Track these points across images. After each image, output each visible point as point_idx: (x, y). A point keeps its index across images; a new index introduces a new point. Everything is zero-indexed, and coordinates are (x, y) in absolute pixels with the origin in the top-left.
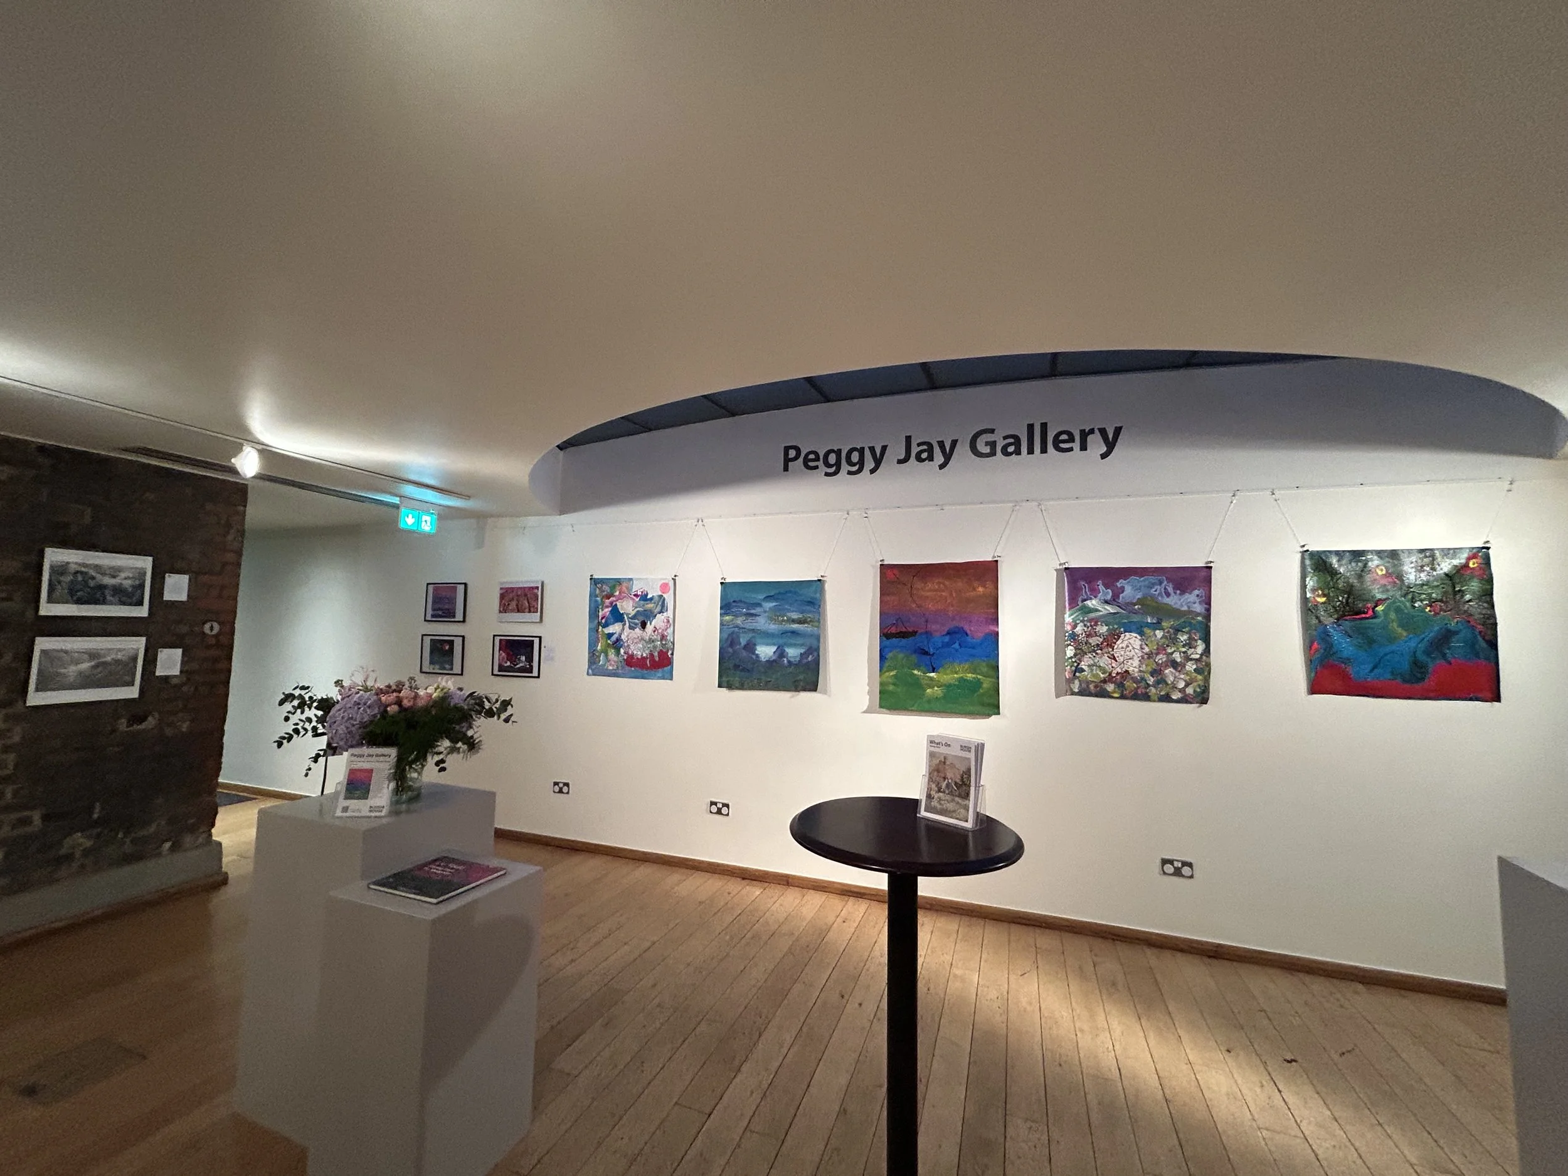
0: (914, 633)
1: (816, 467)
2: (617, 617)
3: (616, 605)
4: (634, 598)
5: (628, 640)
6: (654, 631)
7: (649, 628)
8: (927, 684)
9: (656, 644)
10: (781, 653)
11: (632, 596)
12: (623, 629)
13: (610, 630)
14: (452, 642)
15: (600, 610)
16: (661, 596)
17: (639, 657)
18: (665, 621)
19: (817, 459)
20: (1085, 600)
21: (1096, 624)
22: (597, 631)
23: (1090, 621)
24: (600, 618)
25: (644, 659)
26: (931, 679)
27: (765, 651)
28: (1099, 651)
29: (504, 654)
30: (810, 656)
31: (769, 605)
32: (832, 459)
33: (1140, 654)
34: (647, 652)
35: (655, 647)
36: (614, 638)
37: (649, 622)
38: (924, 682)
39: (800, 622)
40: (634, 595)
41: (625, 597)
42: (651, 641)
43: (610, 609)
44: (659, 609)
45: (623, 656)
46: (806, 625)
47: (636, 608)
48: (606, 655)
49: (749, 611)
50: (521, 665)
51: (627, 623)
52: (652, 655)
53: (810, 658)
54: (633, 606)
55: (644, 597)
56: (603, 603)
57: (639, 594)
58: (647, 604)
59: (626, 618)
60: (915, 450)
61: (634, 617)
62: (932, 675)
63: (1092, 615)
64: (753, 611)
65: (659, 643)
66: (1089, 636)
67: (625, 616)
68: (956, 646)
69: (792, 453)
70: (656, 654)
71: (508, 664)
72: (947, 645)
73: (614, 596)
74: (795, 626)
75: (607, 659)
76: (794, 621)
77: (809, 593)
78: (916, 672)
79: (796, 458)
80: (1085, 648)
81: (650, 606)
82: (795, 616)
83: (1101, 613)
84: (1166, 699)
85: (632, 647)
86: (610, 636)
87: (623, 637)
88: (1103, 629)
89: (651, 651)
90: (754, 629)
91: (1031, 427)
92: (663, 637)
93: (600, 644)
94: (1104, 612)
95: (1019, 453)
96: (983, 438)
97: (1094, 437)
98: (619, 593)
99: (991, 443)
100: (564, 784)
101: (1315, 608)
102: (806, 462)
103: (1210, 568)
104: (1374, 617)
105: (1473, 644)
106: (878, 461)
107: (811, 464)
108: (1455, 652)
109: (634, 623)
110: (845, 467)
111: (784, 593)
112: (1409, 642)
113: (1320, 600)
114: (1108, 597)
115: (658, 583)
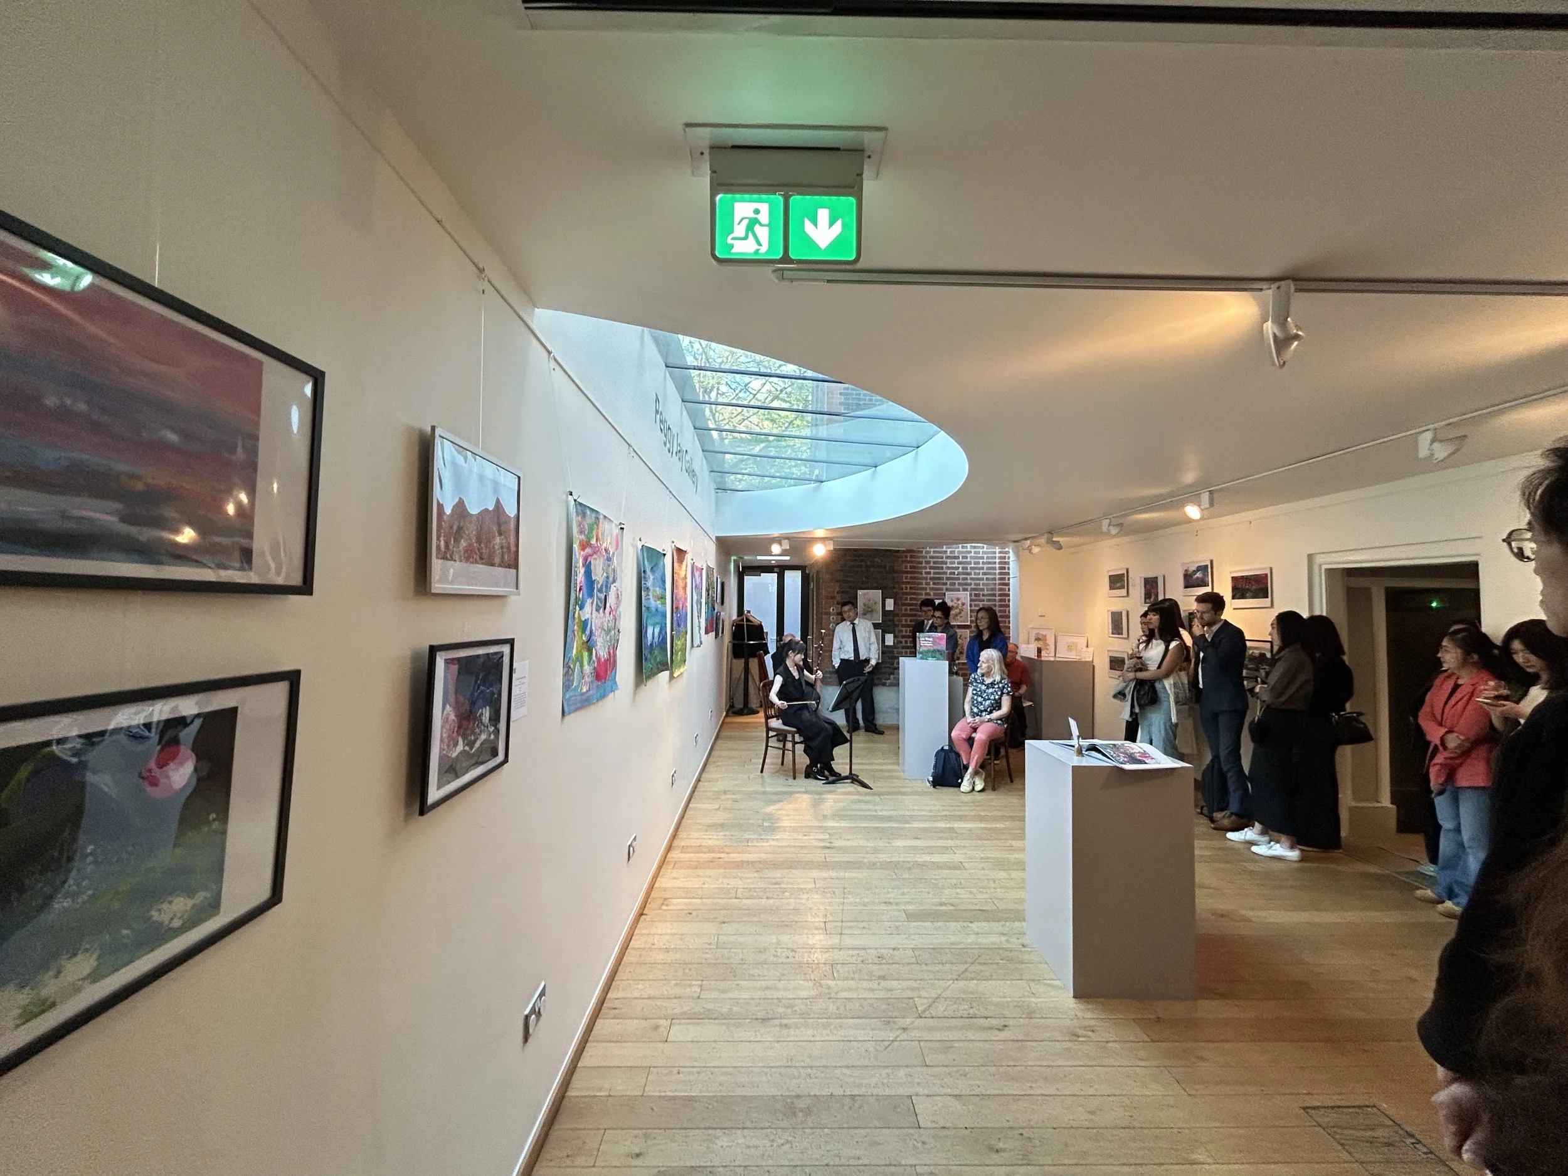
0: (678, 609)
6: (611, 613)
13: (585, 612)
31: (652, 578)
50: (483, 737)
51: (595, 597)
53: (661, 637)
54: (602, 569)
60: (678, 448)
65: (612, 633)
69: (657, 406)
71: (460, 744)
77: (661, 567)
79: (658, 412)
85: (598, 642)
92: (615, 623)
95: (689, 476)
96: (686, 456)
97: (696, 478)
98: (596, 541)
99: (687, 462)
100: (541, 996)
101: (707, 593)
102: (660, 421)
103: (702, 570)
104: (709, 597)
105: (712, 610)
106: (673, 447)
107: (661, 425)
108: (711, 613)
109: (600, 600)
110: (667, 442)
111: (656, 565)
112: (710, 608)
113: (707, 589)
114: (695, 583)
115: (615, 533)
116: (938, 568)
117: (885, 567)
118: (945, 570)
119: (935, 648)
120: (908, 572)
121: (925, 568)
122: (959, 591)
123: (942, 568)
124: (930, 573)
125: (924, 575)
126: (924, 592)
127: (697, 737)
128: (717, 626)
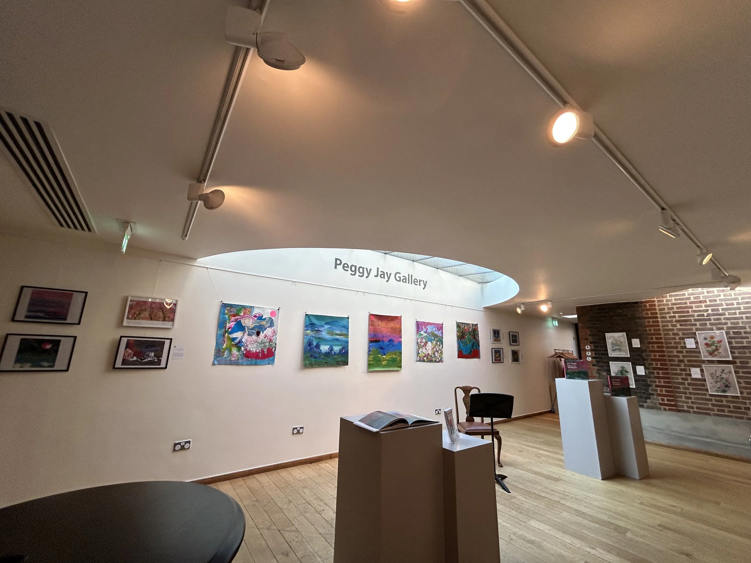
0: (379, 341)
1: (347, 270)
2: (240, 327)
3: (240, 321)
4: (254, 318)
5: (247, 342)
6: (265, 337)
7: (262, 335)
8: (382, 360)
9: (266, 344)
10: (331, 349)
11: (253, 316)
12: (244, 335)
13: (234, 335)
14: (60, 341)
15: (227, 323)
16: (270, 318)
17: (254, 352)
18: (273, 332)
19: (348, 267)
20: (421, 331)
21: (423, 339)
22: (224, 336)
23: (421, 338)
24: (227, 328)
25: (256, 353)
26: (384, 358)
27: (324, 348)
28: (423, 347)
29: (130, 351)
30: (344, 350)
31: (327, 327)
32: (353, 269)
33: (431, 348)
34: (260, 349)
35: (265, 346)
36: (237, 341)
37: (262, 332)
38: (382, 359)
39: (340, 335)
40: (254, 316)
41: (247, 317)
42: (262, 343)
43: (235, 323)
44: (269, 325)
45: (243, 351)
46: (342, 336)
47: (254, 323)
48: (230, 351)
49: (318, 329)
50: (149, 359)
51: (247, 331)
52: (263, 351)
53: (343, 351)
54: (252, 322)
55: (260, 318)
56: (230, 319)
57: (257, 315)
58: (262, 322)
59: (246, 329)
60: (380, 273)
61: (252, 329)
62: (384, 356)
63: (422, 336)
64: (319, 329)
65: (268, 344)
66: (421, 343)
67: (246, 328)
68: (391, 346)
69: (338, 262)
70: (265, 350)
71: (135, 358)
72: (388, 345)
73: (239, 315)
74: (338, 337)
75: (230, 353)
76: (337, 335)
77: (344, 323)
78: (379, 356)
79: (340, 264)
80: (420, 346)
82: (338, 332)
83: (424, 336)
84: (436, 361)
85: (249, 346)
86: (234, 339)
87: (243, 340)
88: (424, 340)
89: (262, 348)
90: (320, 338)
91: (409, 275)
92: (271, 341)
93: (225, 345)
94: (424, 335)
95: (406, 283)
96: (398, 275)
97: (422, 283)
98: (244, 314)
99: (400, 277)
100: (186, 442)
101: (458, 336)
102: (344, 267)
103: (443, 324)
104: (465, 339)
105: (476, 346)
106: (369, 274)
107: (345, 268)
108: (475, 347)
109: (252, 332)
110: (358, 273)
111: (334, 322)
112: (470, 345)
113: (458, 334)
114: (425, 331)
115: (270, 311)
116: (683, 312)
117: (626, 315)
118: (691, 313)
119: (579, 370)
120: (649, 318)
121: (669, 313)
122: (713, 330)
123: (688, 312)
124: (675, 317)
125: (668, 319)
126: (671, 333)
127: (438, 410)
128: (497, 356)
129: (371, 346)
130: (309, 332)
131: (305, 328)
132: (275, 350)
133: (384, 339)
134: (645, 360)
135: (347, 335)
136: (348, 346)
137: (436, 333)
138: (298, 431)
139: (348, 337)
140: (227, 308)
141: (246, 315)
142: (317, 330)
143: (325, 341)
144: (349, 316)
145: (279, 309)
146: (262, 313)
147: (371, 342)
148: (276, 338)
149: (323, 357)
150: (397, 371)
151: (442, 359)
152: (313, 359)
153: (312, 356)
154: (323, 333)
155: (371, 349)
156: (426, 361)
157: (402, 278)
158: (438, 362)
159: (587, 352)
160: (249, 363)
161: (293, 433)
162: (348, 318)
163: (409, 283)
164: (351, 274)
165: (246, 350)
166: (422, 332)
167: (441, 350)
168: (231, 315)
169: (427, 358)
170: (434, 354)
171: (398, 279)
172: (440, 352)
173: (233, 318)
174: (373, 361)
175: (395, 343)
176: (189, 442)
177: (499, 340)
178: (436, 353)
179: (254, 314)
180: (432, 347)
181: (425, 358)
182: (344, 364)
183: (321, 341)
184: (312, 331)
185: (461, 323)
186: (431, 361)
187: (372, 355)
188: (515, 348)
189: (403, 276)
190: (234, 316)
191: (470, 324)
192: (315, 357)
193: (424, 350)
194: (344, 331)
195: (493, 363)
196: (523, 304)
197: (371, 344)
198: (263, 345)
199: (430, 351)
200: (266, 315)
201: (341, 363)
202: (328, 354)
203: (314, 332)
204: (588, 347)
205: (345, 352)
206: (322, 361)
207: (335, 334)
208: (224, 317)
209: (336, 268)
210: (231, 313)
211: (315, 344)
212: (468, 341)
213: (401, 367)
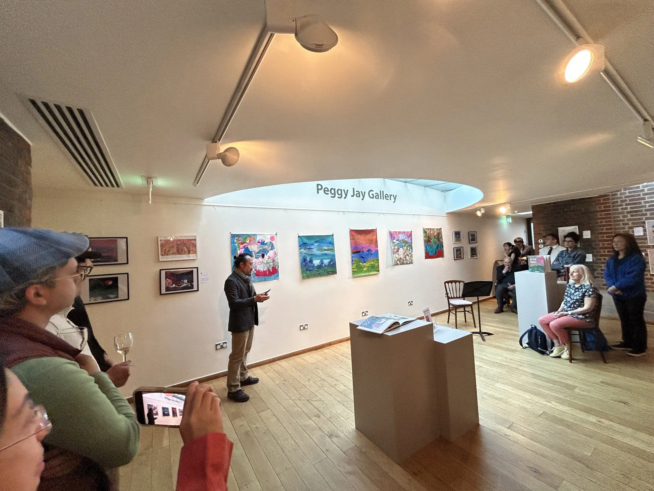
0: (360, 252)
1: (328, 194)
3: (248, 247)
4: (258, 243)
5: (255, 263)
6: (269, 258)
7: (266, 257)
8: (364, 267)
9: (270, 264)
10: (322, 263)
11: (257, 243)
14: (117, 278)
15: (238, 250)
16: (271, 242)
17: (262, 271)
18: (274, 253)
19: (328, 191)
23: (394, 245)
25: (264, 271)
26: (364, 265)
27: (316, 262)
28: (396, 253)
29: (169, 280)
30: (332, 262)
31: (316, 244)
32: (333, 191)
34: (266, 268)
35: (270, 266)
37: (266, 254)
39: (328, 250)
40: (258, 242)
41: (252, 243)
42: (267, 263)
43: (243, 249)
44: (270, 248)
45: (254, 272)
46: (330, 251)
47: (259, 248)
50: (184, 285)
52: (269, 270)
54: (257, 247)
55: (263, 243)
56: (239, 247)
57: (260, 241)
58: (264, 246)
60: (356, 193)
61: (258, 253)
62: (365, 264)
63: (395, 244)
64: (311, 247)
65: (272, 263)
66: (394, 249)
67: (253, 252)
69: (320, 187)
70: (271, 269)
71: (174, 286)
72: (368, 254)
73: (246, 243)
74: (326, 252)
76: (326, 250)
77: (330, 240)
78: (361, 264)
79: (321, 189)
80: (393, 252)
81: (266, 247)
82: (326, 248)
84: (407, 264)
85: (258, 266)
88: (396, 247)
89: (268, 268)
90: (312, 254)
91: (380, 191)
92: (274, 261)
94: (396, 243)
95: (379, 199)
96: (371, 193)
97: (392, 197)
98: (250, 241)
99: (373, 194)
100: (224, 343)
101: (425, 241)
102: (324, 191)
103: (411, 232)
104: (431, 242)
105: (441, 247)
106: (346, 195)
107: (326, 192)
108: (439, 249)
109: (258, 255)
110: (337, 195)
111: (321, 240)
112: (435, 247)
113: (425, 239)
114: (397, 239)
115: (269, 237)
116: (635, 204)
117: (581, 210)
118: (643, 204)
119: (538, 264)
120: (602, 211)
121: (621, 205)
123: (640, 203)
124: (627, 208)
125: (620, 211)
126: (621, 223)
127: (411, 302)
128: (458, 254)
129: (353, 256)
130: (302, 250)
131: (300, 248)
132: (278, 268)
133: (364, 249)
134: (594, 249)
135: (333, 250)
136: (335, 258)
137: (406, 240)
138: (304, 328)
139: (334, 251)
140: (235, 238)
141: (251, 242)
142: (309, 248)
143: (316, 256)
144: (333, 233)
145: (276, 234)
146: (264, 239)
147: (353, 254)
148: (278, 258)
149: (316, 269)
150: (376, 274)
151: (412, 261)
152: (308, 272)
153: (307, 269)
154: (314, 250)
155: (354, 259)
156: (399, 264)
157: (375, 195)
158: (409, 264)
159: (540, 245)
160: (260, 280)
161: (300, 330)
162: (333, 235)
163: (381, 199)
164: (331, 197)
165: (256, 270)
166: (394, 241)
167: (411, 254)
168: (239, 243)
169: (400, 261)
170: (405, 257)
171: (372, 196)
172: (410, 255)
173: (241, 245)
174: (356, 269)
175: (373, 252)
176: (226, 343)
177: (460, 239)
178: (407, 257)
179: (257, 240)
180: (404, 252)
181: (398, 262)
182: (333, 273)
183: (313, 256)
184: (305, 249)
185: (427, 229)
186: (403, 264)
187: (354, 264)
188: (473, 246)
189: (376, 193)
190: (242, 244)
191: (435, 229)
192: (310, 270)
193: (397, 256)
194: (330, 246)
195: (454, 260)
196: (483, 207)
197: (353, 255)
198: (268, 265)
199: (402, 255)
200: (267, 240)
201: (330, 273)
202: (319, 267)
203: (307, 250)
204: (540, 240)
205: (333, 264)
206: (316, 273)
207: (324, 250)
208: (234, 245)
209: (318, 193)
210: (239, 242)
211: (308, 259)
212: (433, 244)
213: (379, 271)
